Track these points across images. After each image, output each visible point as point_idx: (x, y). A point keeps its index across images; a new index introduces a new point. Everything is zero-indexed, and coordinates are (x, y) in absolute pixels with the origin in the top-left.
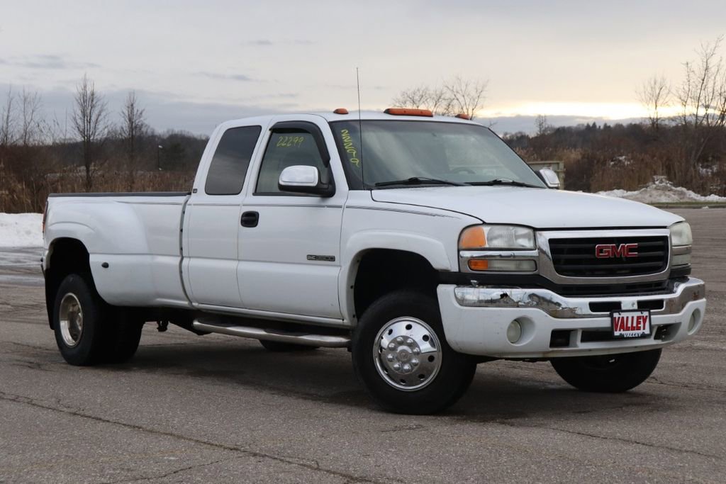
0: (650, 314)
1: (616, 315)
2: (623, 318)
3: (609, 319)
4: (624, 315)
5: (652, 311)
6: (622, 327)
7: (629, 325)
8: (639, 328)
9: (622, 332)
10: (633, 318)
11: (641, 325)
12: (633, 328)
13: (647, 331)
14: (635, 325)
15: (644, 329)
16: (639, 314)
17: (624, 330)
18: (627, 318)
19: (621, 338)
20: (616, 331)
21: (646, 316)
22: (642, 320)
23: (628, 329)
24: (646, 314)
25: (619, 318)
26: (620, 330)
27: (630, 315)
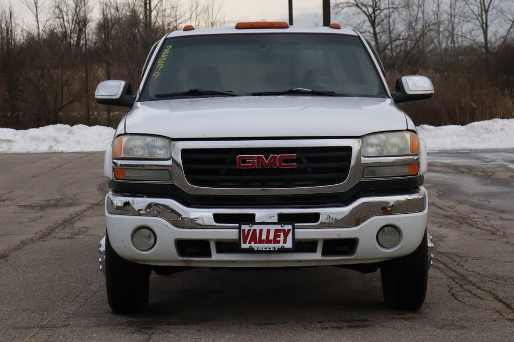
0: (294, 228)
1: (245, 227)
2: (255, 231)
3: (237, 231)
4: (257, 228)
5: (296, 224)
6: (253, 239)
7: (264, 237)
8: (278, 242)
9: (253, 245)
10: (268, 231)
11: (282, 239)
12: (269, 241)
13: (289, 245)
14: (271, 237)
15: (285, 242)
16: (278, 227)
17: (255, 243)
18: (261, 231)
19: (250, 251)
20: (245, 242)
21: (289, 230)
22: (282, 234)
23: (261, 242)
24: (288, 227)
25: (249, 231)
26: (250, 243)
27: (265, 228)
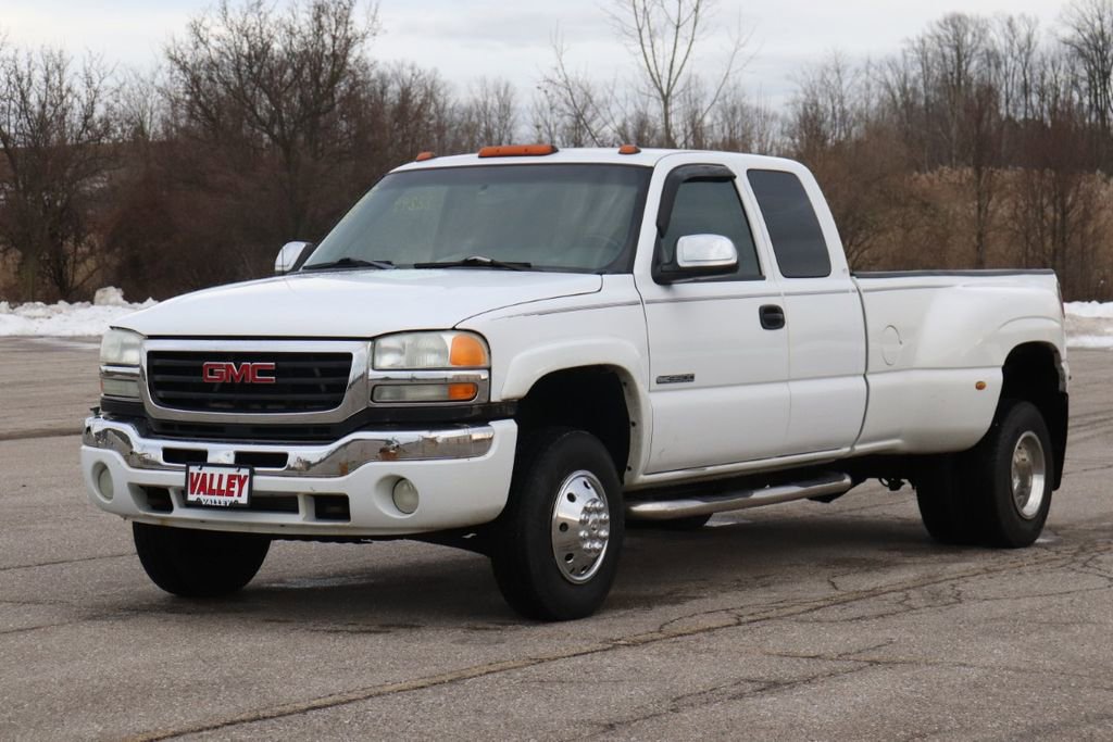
0: (253, 473)
1: (194, 470)
2: (205, 475)
3: (184, 474)
4: (207, 470)
5: (257, 469)
6: (202, 488)
7: (215, 487)
8: (231, 494)
9: (201, 496)
10: (221, 476)
11: (236, 489)
12: (220, 492)
13: (244, 500)
14: (224, 487)
15: (240, 495)
16: (233, 471)
17: (205, 494)
18: (212, 475)
19: (197, 505)
20: (192, 493)
21: (246, 477)
22: (236, 482)
23: (212, 492)
24: (245, 472)
25: (198, 474)
26: (198, 493)
27: (217, 471)
